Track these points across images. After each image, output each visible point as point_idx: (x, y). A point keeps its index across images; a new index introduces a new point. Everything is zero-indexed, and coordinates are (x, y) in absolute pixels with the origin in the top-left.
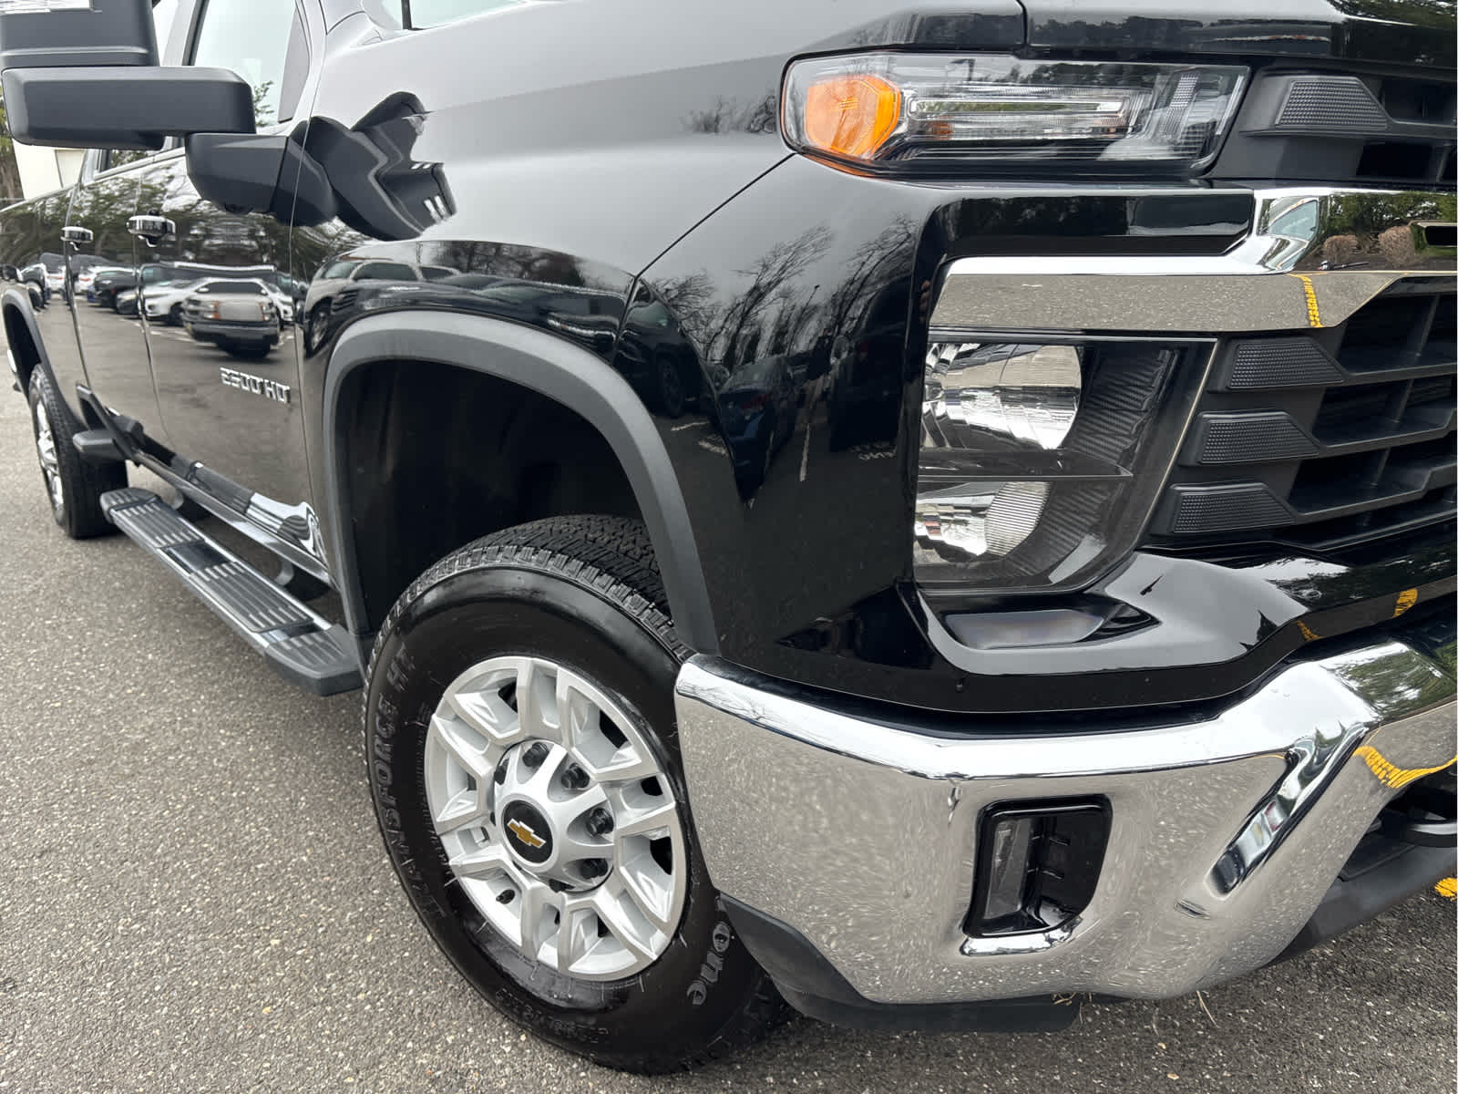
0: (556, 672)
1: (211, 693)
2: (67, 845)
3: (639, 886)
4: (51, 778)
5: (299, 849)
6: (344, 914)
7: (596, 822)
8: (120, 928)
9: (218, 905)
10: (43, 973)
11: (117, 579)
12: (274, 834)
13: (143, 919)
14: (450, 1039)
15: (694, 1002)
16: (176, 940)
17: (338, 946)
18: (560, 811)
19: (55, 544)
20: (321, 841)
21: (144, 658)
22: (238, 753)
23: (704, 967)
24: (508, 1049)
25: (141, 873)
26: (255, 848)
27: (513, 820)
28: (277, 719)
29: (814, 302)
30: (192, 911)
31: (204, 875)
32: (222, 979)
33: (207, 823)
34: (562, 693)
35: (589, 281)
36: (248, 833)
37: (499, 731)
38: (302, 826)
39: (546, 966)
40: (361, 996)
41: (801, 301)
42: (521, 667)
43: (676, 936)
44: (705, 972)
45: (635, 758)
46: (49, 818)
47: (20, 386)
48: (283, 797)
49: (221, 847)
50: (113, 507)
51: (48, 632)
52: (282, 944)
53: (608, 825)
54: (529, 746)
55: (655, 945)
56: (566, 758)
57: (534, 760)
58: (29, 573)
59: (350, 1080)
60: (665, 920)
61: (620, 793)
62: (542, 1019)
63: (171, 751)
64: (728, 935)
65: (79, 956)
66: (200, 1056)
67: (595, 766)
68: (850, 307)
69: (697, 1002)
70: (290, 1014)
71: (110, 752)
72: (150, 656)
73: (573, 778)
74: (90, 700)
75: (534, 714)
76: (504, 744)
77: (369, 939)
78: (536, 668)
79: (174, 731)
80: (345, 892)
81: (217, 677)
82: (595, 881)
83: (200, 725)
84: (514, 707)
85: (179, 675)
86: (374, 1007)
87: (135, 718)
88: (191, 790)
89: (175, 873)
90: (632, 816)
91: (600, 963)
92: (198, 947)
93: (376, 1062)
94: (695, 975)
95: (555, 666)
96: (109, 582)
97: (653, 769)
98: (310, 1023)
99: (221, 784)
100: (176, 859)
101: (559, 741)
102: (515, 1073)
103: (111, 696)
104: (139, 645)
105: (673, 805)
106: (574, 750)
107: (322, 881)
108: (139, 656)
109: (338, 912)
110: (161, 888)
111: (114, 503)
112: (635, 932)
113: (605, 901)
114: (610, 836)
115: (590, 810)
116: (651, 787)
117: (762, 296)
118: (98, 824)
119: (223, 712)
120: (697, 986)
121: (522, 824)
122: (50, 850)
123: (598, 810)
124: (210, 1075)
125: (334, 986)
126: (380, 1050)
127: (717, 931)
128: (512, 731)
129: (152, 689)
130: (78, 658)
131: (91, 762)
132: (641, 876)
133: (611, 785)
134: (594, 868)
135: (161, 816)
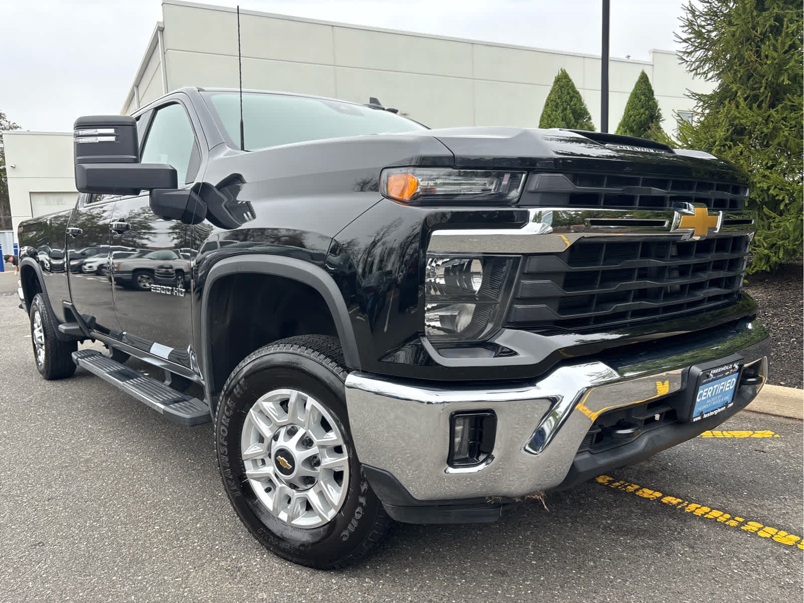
0: (307, 398)
1: (120, 440)
2: (60, 496)
3: (328, 490)
4: (49, 472)
5: (166, 495)
6: (187, 518)
7: (313, 462)
8: (88, 524)
9: (131, 515)
10: (55, 540)
11: (70, 395)
12: (154, 491)
13: (97, 521)
14: (234, 557)
15: (343, 539)
16: (113, 528)
17: (185, 528)
18: (300, 455)
19: (36, 382)
20: (176, 493)
21: (87, 427)
22: (136, 461)
23: (350, 525)
24: (258, 560)
25: (95, 505)
26: (146, 496)
27: (279, 457)
28: (152, 449)
29: (394, 246)
30: (119, 518)
31: (123, 505)
32: (135, 540)
33: (123, 487)
34: (308, 407)
35: (308, 247)
36: (142, 490)
37: (279, 419)
38: (167, 487)
39: (282, 521)
40: (196, 544)
41: (389, 246)
42: (292, 394)
43: (339, 512)
44: (350, 527)
45: (333, 437)
46: (50, 487)
47: (24, 306)
48: (158, 478)
49: (130, 495)
50: (79, 358)
51: (39, 417)
52: (160, 528)
53: (318, 463)
54: (289, 427)
55: (331, 515)
56: (305, 433)
57: (291, 433)
58: (26, 394)
59: (192, 570)
60: (336, 504)
61: (325, 451)
62: (277, 542)
63: (104, 462)
64: (361, 512)
65: (70, 534)
66: (127, 565)
67: (317, 439)
68: (407, 248)
69: (344, 539)
70: (165, 551)
71: (75, 462)
72: (90, 426)
73: (306, 442)
74: (62, 443)
75: (294, 415)
76: (279, 425)
77: (198, 525)
78: (299, 396)
79: (104, 454)
80: (187, 510)
81: (122, 433)
82: (310, 486)
83: (116, 452)
84: (287, 412)
85: (105, 433)
86: (201, 547)
87: (85, 450)
88: (115, 476)
89: (110, 505)
90: (328, 461)
91: (306, 521)
92: (123, 530)
93: (203, 565)
94: (345, 528)
95: (307, 395)
96: (66, 397)
97: (341, 442)
98: (174, 553)
99: (128, 474)
100: (110, 500)
101: (303, 426)
102: (261, 567)
103: (73, 441)
104: (84, 422)
105: (347, 457)
106: (309, 431)
107: (177, 507)
108: (85, 426)
109: (184, 517)
110: (105, 510)
111: (79, 356)
112: (322, 508)
113: (312, 495)
114: (318, 468)
115: (311, 457)
116: (338, 450)
117: (376, 244)
118: (73, 489)
119: (127, 447)
120: (346, 533)
121: (283, 458)
122: (52, 498)
123: (315, 457)
124: (132, 571)
125: (184, 541)
126: (204, 561)
127: (357, 511)
128: (285, 419)
129: (92, 439)
130: (55, 427)
131: (66, 466)
132: (329, 486)
133: (322, 447)
134: (309, 481)
135: (102, 485)
